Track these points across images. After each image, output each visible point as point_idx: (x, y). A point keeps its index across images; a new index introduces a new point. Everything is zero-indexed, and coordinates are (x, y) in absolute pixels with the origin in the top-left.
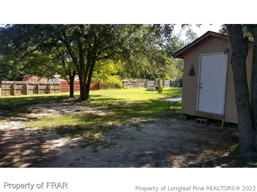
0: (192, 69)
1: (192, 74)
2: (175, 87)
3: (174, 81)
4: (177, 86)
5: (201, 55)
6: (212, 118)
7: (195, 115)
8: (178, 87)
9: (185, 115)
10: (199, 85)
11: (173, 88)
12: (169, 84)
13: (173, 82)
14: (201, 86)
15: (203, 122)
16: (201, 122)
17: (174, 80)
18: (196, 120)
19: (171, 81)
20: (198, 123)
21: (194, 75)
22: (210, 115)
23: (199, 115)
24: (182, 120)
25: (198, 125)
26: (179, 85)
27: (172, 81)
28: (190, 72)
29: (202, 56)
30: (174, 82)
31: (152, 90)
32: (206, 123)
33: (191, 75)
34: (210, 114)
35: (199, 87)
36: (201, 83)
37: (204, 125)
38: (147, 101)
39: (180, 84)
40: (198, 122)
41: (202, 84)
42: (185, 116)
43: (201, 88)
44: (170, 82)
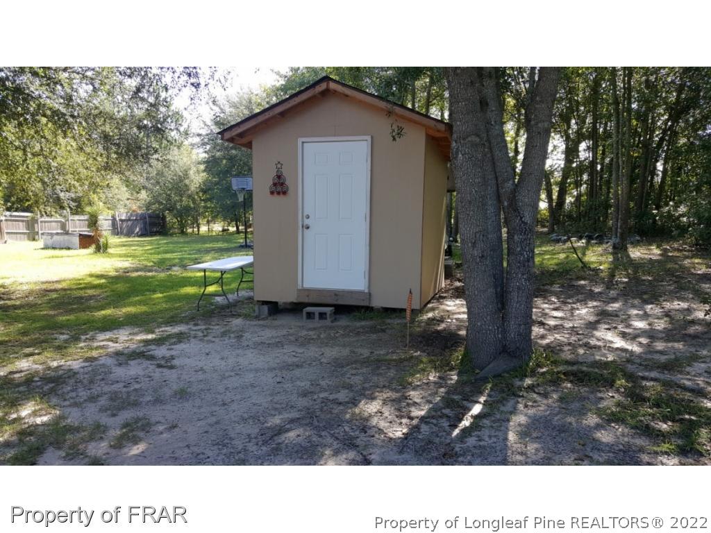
0: (279, 177)
1: (279, 189)
2: (129, 234)
3: (123, 218)
4: (133, 233)
5: (300, 140)
6: (341, 302)
7: (295, 301)
8: (139, 236)
9: (265, 303)
10: (303, 221)
11: (124, 239)
12: (109, 226)
13: (121, 220)
14: (307, 222)
15: (322, 316)
16: (317, 316)
17: (122, 214)
18: (304, 313)
19: (114, 219)
20: (308, 321)
21: (285, 193)
22: (336, 295)
23: (306, 300)
24: (257, 318)
25: (310, 324)
26: (138, 229)
27: (118, 219)
28: (275, 184)
29: (303, 143)
30: (125, 220)
31: (66, 245)
32: (330, 318)
33: (279, 193)
34: (336, 293)
35: (303, 227)
36: (305, 215)
37: (328, 322)
38: (83, 279)
39: (141, 229)
40: (310, 316)
41: (308, 217)
42: (265, 308)
43: (308, 228)
44: (110, 222)
